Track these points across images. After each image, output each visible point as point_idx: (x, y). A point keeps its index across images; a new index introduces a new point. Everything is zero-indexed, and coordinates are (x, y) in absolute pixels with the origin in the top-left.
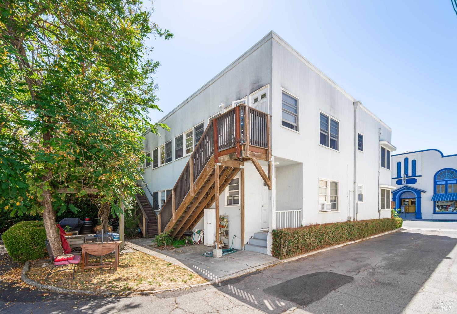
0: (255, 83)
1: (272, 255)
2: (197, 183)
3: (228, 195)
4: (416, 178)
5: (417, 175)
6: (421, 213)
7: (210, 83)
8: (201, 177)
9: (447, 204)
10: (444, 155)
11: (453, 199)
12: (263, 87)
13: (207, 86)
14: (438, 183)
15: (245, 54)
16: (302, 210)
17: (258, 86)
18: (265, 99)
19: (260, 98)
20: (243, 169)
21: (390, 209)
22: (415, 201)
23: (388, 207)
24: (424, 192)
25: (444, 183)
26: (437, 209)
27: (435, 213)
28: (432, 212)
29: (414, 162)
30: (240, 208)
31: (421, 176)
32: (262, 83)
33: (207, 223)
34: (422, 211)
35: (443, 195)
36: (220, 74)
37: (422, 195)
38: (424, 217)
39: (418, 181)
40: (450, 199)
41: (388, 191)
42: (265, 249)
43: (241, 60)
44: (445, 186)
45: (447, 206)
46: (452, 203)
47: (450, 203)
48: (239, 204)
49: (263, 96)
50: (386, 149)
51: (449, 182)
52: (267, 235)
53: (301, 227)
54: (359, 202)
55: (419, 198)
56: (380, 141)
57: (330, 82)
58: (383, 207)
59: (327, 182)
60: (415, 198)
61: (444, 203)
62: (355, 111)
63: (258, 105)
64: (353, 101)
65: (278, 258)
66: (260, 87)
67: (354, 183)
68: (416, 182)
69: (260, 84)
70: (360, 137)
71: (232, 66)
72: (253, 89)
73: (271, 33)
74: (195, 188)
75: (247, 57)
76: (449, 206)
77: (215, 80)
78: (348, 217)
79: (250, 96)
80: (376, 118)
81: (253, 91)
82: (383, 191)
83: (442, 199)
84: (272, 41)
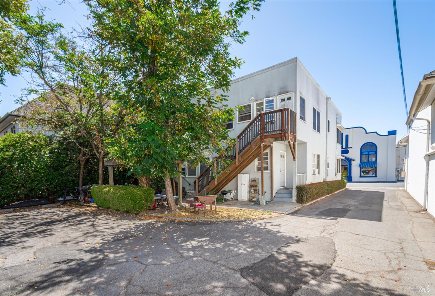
0: (282, 89)
1: (296, 202)
2: (242, 156)
3: (257, 164)
4: (348, 149)
5: (349, 147)
6: (351, 177)
7: (240, 80)
8: (247, 152)
9: (368, 170)
10: (367, 132)
11: (373, 166)
12: (289, 92)
13: (237, 81)
14: (363, 153)
15: (274, 66)
16: (306, 174)
17: (285, 91)
18: (290, 101)
19: (286, 99)
20: (272, 146)
21: (341, 174)
22: (347, 168)
23: (340, 172)
24: (354, 160)
25: (367, 153)
26: (362, 174)
27: (361, 177)
28: (359, 176)
29: (347, 136)
30: (270, 173)
31: (351, 148)
32: (288, 90)
33: (242, 184)
34: (352, 176)
35: (367, 162)
36: (250, 75)
37: (353, 162)
38: (353, 180)
39: (349, 151)
40: (371, 166)
41: (340, 160)
42: (291, 199)
43: (270, 69)
44: (367, 155)
45: (368, 171)
46: (372, 169)
47: (370, 169)
48: (268, 170)
49: (289, 99)
50: (339, 129)
51: (370, 153)
52: (292, 191)
53: (306, 185)
54: (328, 168)
55: (350, 165)
56: (337, 124)
57: (317, 86)
58: (338, 173)
59: (315, 155)
60: (347, 165)
61: (366, 169)
62: (327, 104)
63: (284, 104)
64: (326, 97)
65: (301, 203)
66: (287, 92)
67: (326, 155)
68: (348, 152)
69: (286, 90)
70: (329, 121)
71: (262, 72)
72: (281, 92)
73: (296, 58)
74: (240, 159)
75: (275, 69)
76: (370, 171)
77: (245, 78)
78: (324, 179)
79: (278, 97)
80: (335, 108)
81: (280, 93)
82: (338, 160)
83: (366, 166)
84: (296, 64)
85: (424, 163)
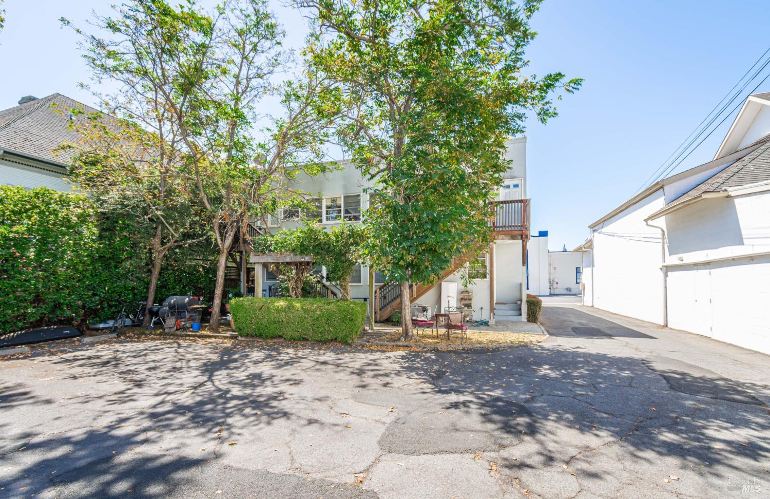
1: (526, 321)
3: (469, 269)
12: (516, 178)
20: (492, 246)
30: (489, 282)
32: (515, 175)
33: (448, 297)
42: (520, 317)
48: (486, 277)
49: (516, 186)
63: (509, 192)
66: (513, 177)
84: (525, 145)
85: (661, 275)
